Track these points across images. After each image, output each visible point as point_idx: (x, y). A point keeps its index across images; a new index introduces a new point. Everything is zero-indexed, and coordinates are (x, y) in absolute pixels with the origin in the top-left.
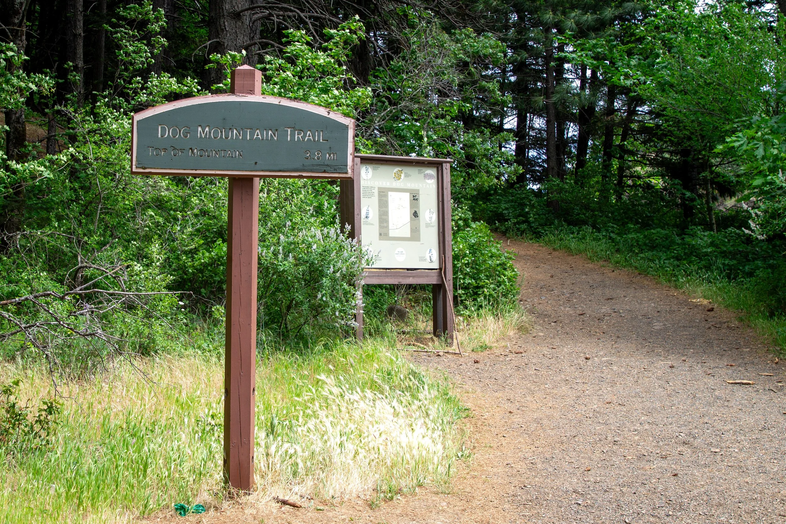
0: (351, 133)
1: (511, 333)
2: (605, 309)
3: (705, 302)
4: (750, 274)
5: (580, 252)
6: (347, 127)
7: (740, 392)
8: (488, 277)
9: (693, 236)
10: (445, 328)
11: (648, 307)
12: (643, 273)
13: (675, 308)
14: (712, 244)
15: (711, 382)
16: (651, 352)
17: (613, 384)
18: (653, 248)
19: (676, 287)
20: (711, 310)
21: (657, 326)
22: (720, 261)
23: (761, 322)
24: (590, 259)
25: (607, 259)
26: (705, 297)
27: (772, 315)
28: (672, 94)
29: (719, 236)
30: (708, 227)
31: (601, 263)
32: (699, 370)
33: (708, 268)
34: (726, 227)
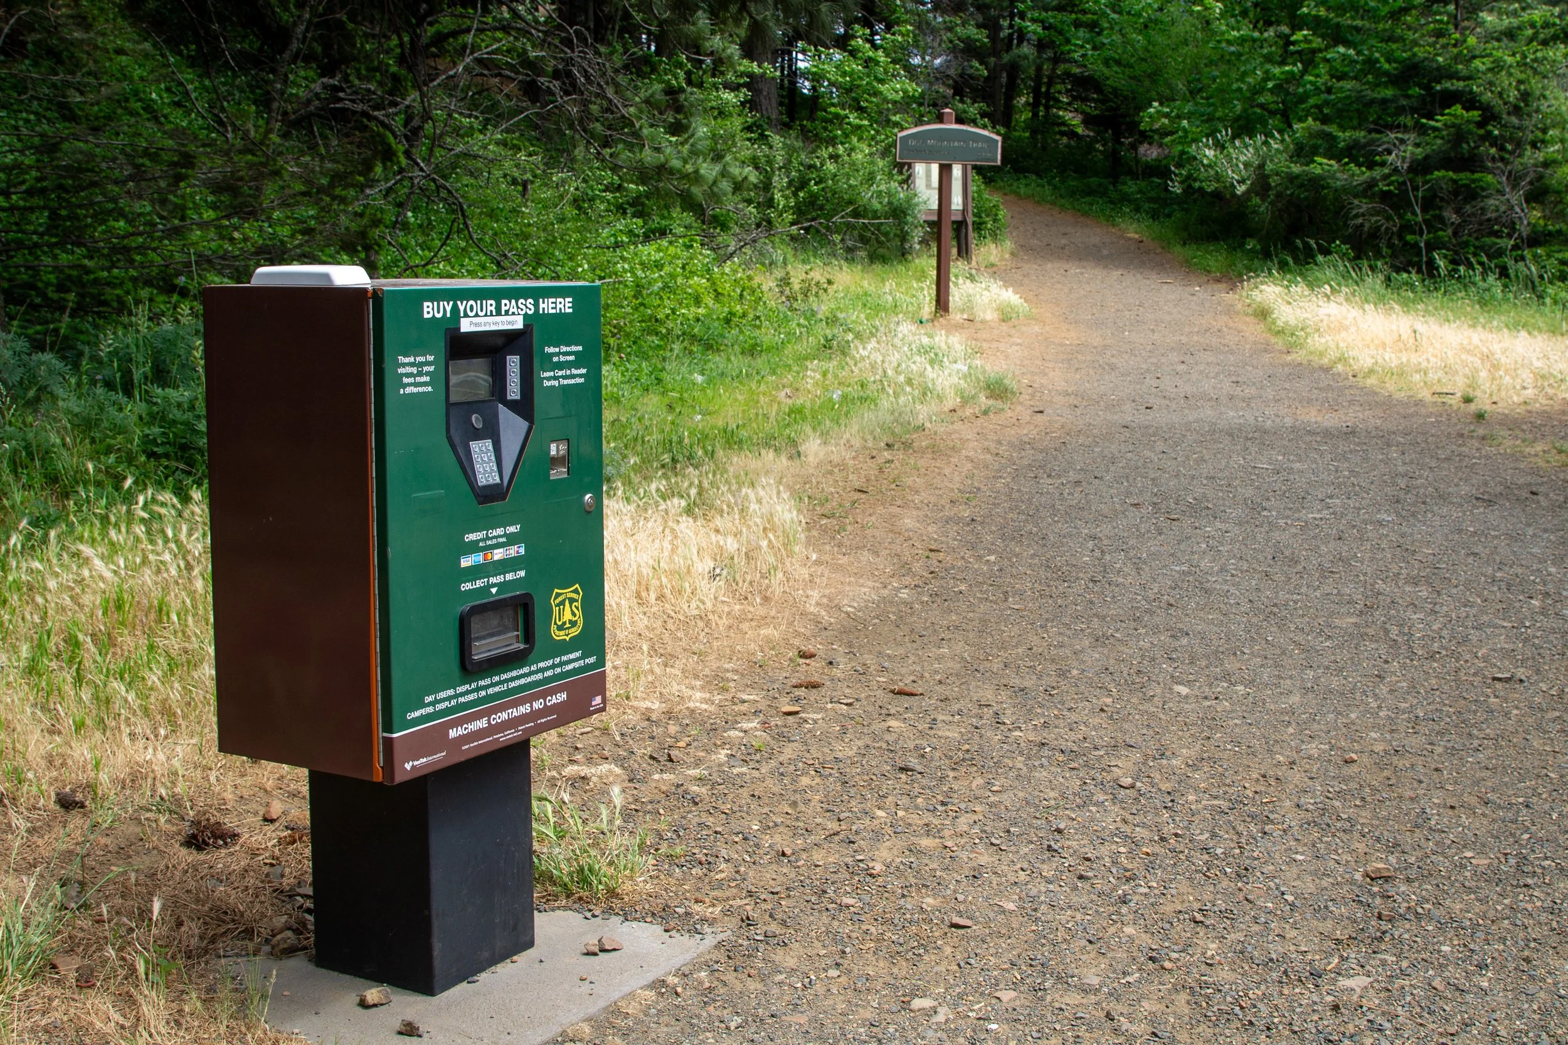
0: (1000, 144)
1: (1007, 256)
2: (1064, 241)
3: (1136, 236)
4: (1169, 216)
5: (1028, 197)
6: (997, 141)
7: (1165, 287)
8: (987, 216)
9: (1125, 183)
10: (967, 253)
11: (1096, 240)
12: (1085, 214)
13: (1115, 240)
14: (1140, 192)
15: (1148, 282)
16: (1105, 267)
17: (1089, 283)
18: (1089, 194)
19: (1113, 225)
20: (1141, 242)
21: (1105, 252)
22: (1147, 205)
23: (1178, 249)
24: (1038, 202)
25: (1053, 203)
26: (1136, 233)
27: (1185, 244)
28: (1116, 68)
29: (1143, 184)
30: (1134, 176)
31: (1048, 206)
32: (1139, 276)
33: (1137, 210)
34: (1151, 176)
